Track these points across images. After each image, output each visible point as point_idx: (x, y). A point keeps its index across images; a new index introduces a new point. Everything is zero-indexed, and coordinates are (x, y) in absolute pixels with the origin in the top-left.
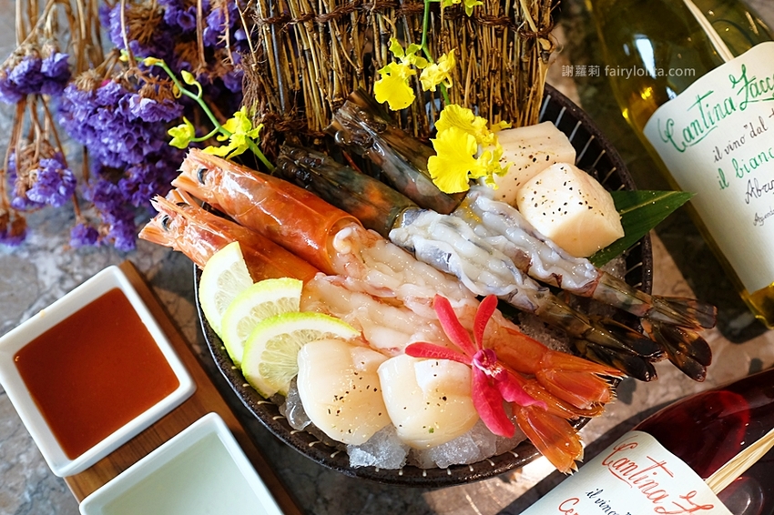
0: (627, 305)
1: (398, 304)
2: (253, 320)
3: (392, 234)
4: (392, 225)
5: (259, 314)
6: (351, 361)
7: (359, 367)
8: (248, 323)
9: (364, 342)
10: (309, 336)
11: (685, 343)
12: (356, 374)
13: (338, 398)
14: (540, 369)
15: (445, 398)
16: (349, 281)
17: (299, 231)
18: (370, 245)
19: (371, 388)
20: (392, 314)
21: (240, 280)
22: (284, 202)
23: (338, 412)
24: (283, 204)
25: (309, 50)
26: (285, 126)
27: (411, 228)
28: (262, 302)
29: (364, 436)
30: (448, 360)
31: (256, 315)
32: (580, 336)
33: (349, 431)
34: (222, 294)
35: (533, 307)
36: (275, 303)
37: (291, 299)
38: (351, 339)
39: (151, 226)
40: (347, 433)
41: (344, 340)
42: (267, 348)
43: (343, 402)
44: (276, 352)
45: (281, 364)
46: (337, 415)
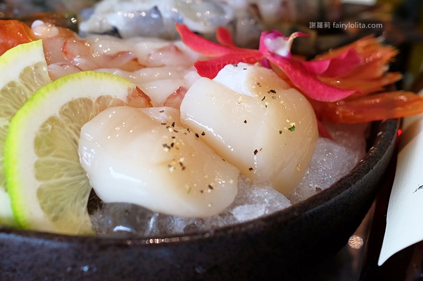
9: (143, 98)
12: (164, 124)
13: (169, 146)
15: (273, 91)
23: (181, 164)
29: (232, 181)
36: (19, 82)
37: (35, 66)
38: (128, 99)
40: (209, 191)
41: (120, 104)
42: (38, 154)
43: (178, 149)
44: (50, 158)
45: (63, 179)
46: (184, 168)
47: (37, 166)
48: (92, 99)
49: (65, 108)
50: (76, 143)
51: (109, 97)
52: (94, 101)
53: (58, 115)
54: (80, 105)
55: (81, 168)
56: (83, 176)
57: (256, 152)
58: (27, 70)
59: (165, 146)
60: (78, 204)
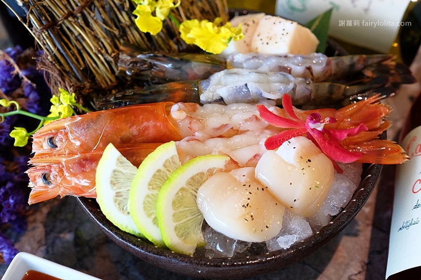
0: (352, 65)
1: (236, 132)
2: (152, 195)
3: (203, 98)
4: (199, 93)
5: (154, 186)
6: (235, 179)
7: (243, 180)
8: (150, 200)
9: (234, 164)
10: (197, 181)
11: (392, 70)
12: (244, 185)
13: (246, 206)
14: (339, 124)
15: (309, 161)
16: (198, 135)
17: (145, 124)
18: (194, 110)
19: (260, 189)
20: (237, 139)
21: (128, 171)
22: (123, 113)
23: (252, 216)
24: (123, 115)
25: (80, 34)
26: (89, 89)
27: (211, 88)
28: (153, 174)
29: (279, 223)
30: (293, 138)
31: (153, 188)
32: (343, 97)
33: (267, 227)
34: (118, 195)
35: (309, 90)
36: (163, 169)
37: (172, 158)
38: (226, 166)
39: (35, 192)
40: (266, 229)
41: (221, 171)
42: (174, 209)
43: (250, 207)
44: (181, 209)
45: (189, 218)
46: (253, 219)
47: (174, 215)
48: (204, 171)
49: (189, 181)
50: (196, 197)
51: (214, 168)
52: (205, 173)
53: (185, 186)
54: (197, 177)
55: (198, 209)
56: (199, 214)
57: (295, 200)
58: (167, 161)
59: (243, 206)
60: (196, 229)
